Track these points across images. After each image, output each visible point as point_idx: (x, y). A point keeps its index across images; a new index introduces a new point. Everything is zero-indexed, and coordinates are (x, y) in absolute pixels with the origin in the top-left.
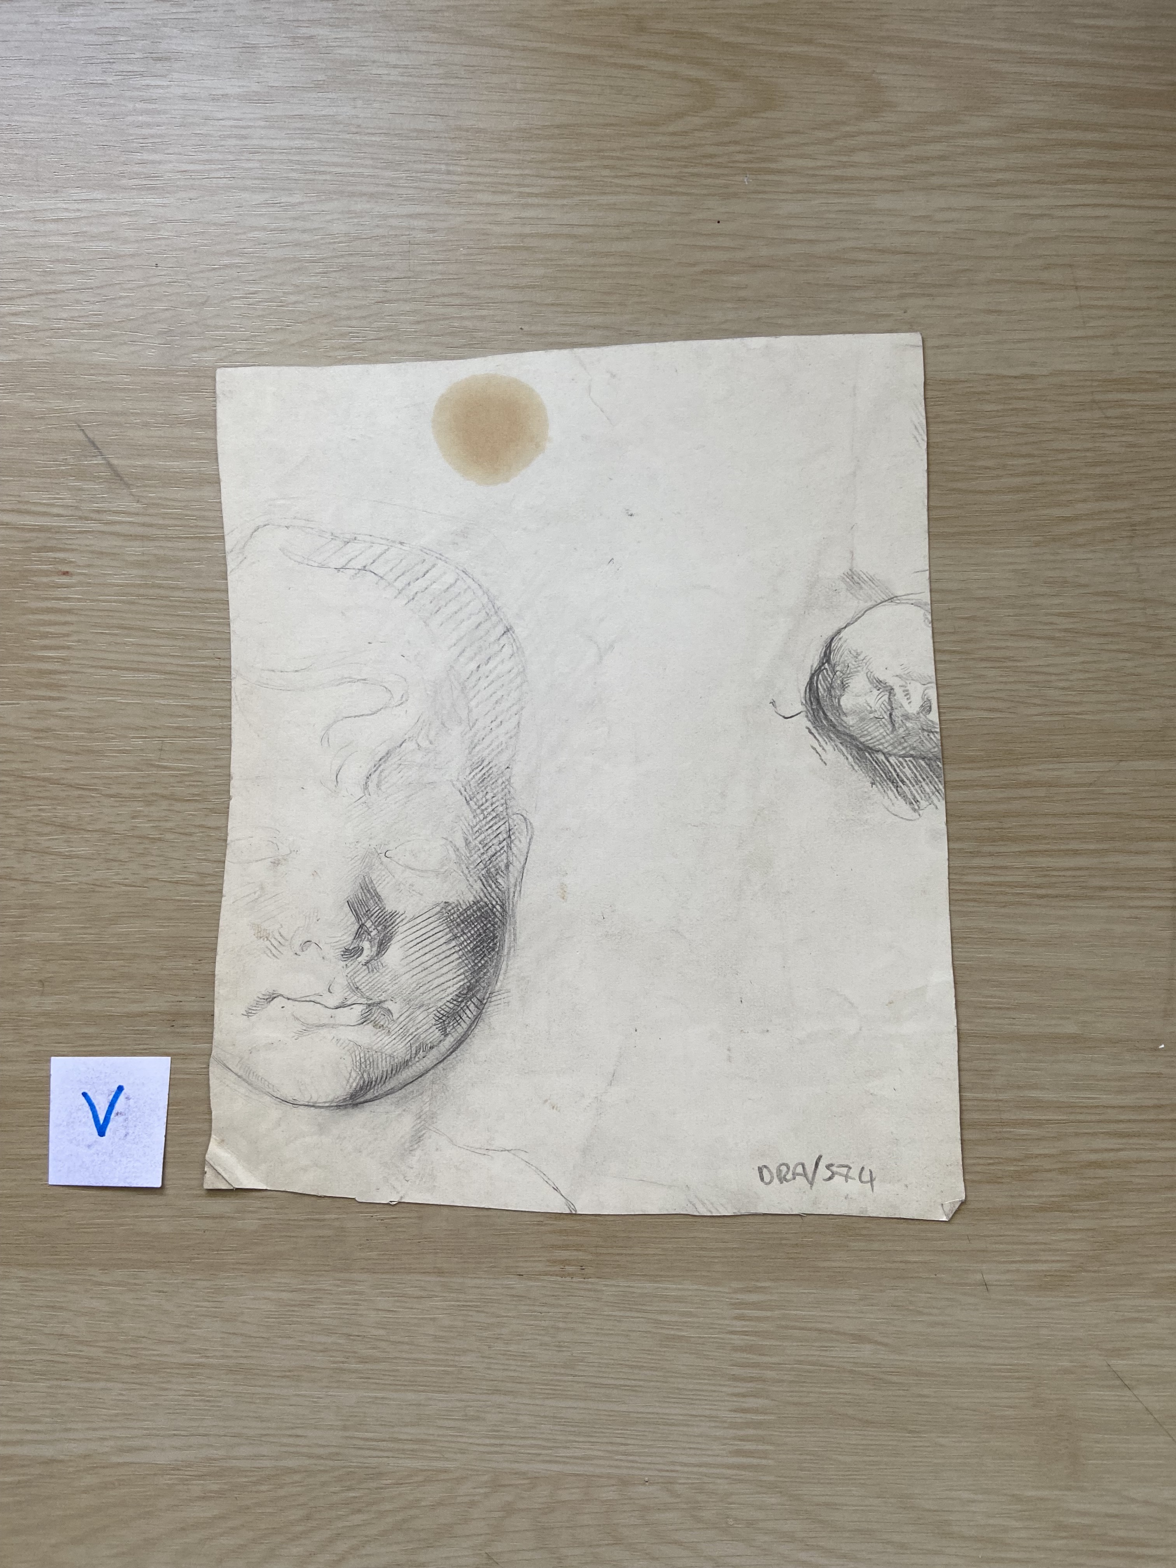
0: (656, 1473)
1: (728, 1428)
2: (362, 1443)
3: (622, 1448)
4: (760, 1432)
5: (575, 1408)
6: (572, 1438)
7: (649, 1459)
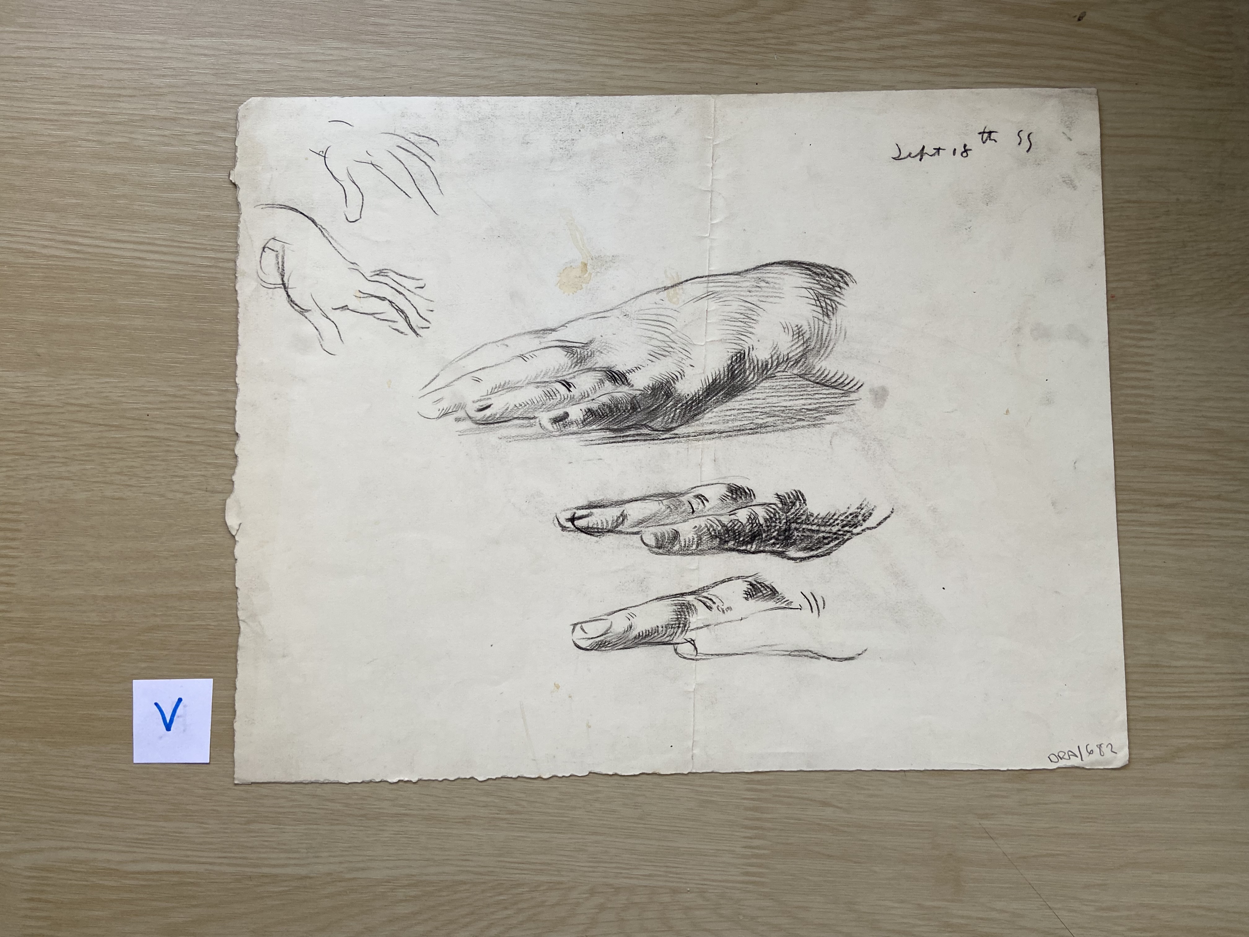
0: (695, 886)
7: (690, 877)
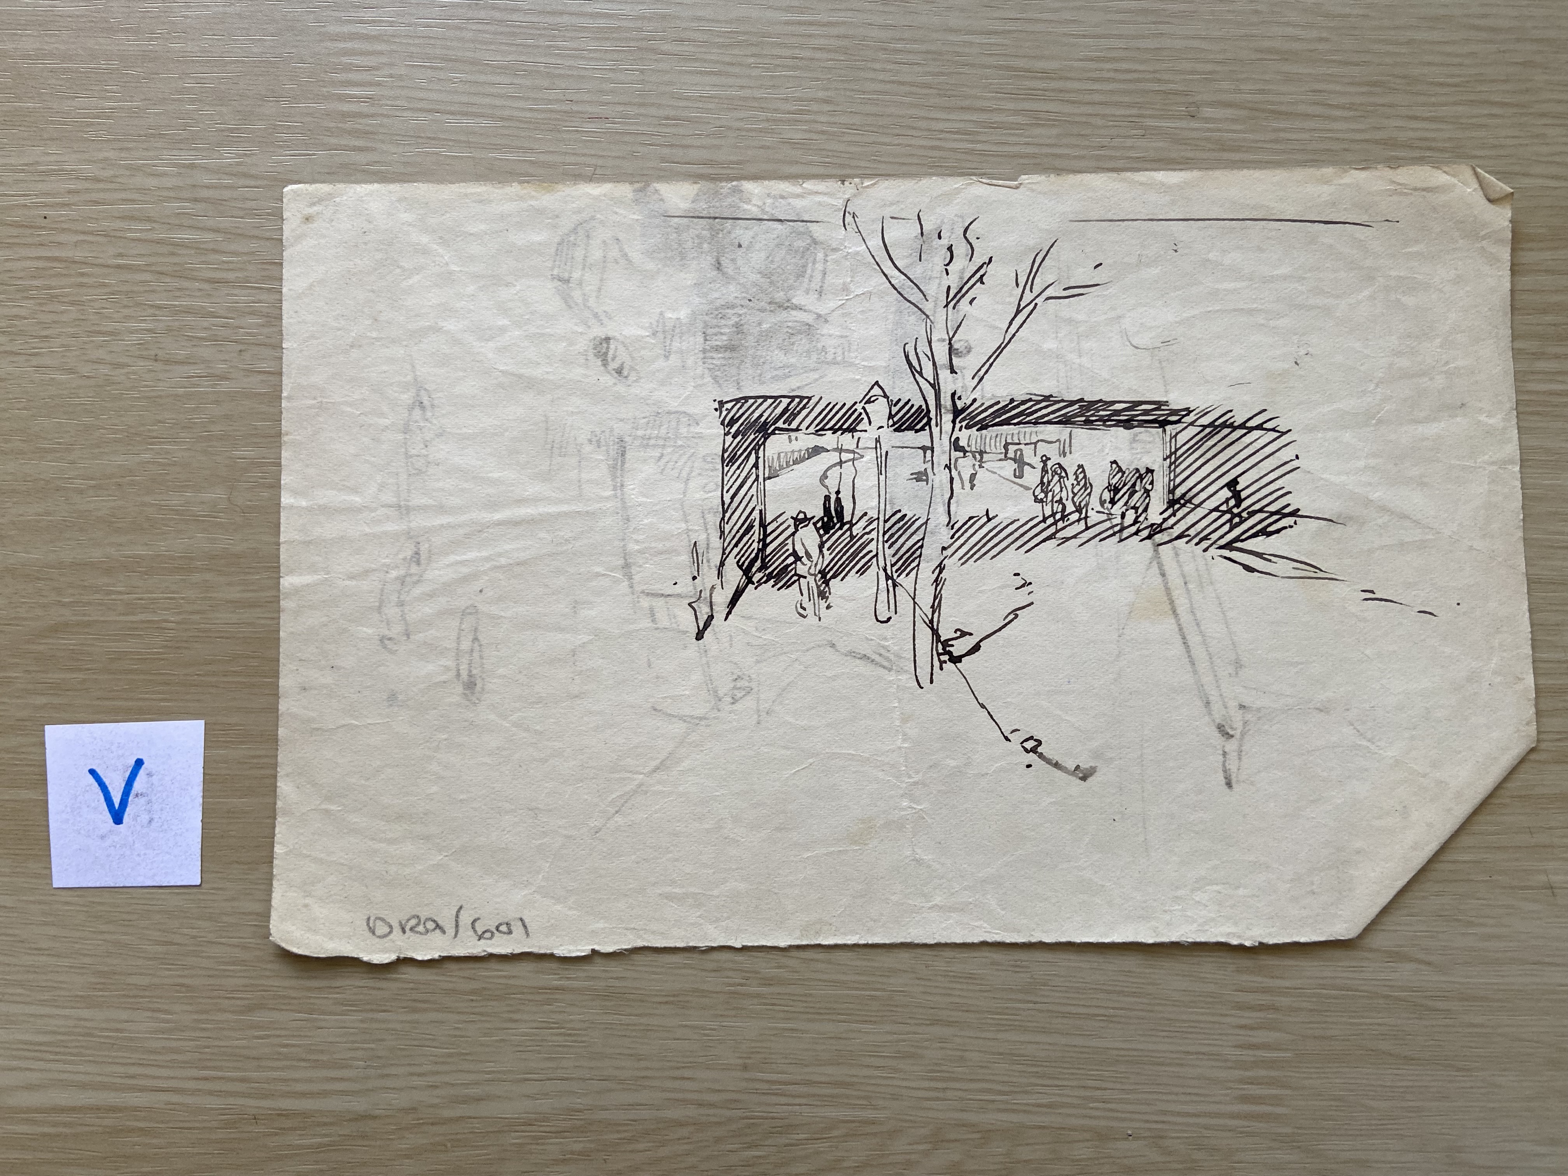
1: (1231, 1068)
2: (766, 1086)
3: (1098, 1093)
4: (1273, 1073)
5: (1038, 1043)
6: (1033, 1080)
